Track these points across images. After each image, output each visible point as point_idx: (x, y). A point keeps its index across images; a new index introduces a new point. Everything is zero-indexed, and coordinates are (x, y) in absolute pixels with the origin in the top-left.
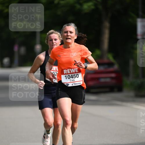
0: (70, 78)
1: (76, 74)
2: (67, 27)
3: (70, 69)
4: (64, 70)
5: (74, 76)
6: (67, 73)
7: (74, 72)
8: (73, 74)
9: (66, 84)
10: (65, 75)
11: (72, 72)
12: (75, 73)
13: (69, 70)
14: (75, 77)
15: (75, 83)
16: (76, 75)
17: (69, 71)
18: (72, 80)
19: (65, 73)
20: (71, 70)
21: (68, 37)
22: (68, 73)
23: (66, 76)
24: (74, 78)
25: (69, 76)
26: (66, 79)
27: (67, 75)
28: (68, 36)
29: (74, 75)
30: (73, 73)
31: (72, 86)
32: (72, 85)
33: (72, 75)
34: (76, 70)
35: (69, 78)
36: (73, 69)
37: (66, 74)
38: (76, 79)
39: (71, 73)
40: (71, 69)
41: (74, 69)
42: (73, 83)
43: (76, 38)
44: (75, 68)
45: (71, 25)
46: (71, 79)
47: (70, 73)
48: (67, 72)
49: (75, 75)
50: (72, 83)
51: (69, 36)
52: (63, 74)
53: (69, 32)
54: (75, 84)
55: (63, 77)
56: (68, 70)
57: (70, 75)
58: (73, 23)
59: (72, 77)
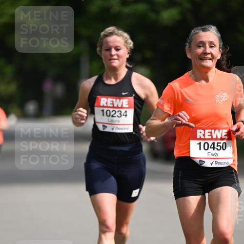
0: (209, 148)
1: (222, 142)
2: (202, 34)
3: (211, 129)
4: (198, 131)
5: (217, 146)
6: (202, 137)
7: (219, 137)
8: (216, 142)
9: (197, 161)
10: (198, 142)
11: (214, 137)
12: (222, 139)
13: (210, 131)
14: (219, 148)
15: (219, 161)
16: (221, 145)
17: (210, 134)
18: (213, 155)
19: (198, 137)
20: (213, 131)
21: (206, 57)
22: (207, 137)
23: (200, 144)
24: (217, 149)
25: (206, 145)
26: (200, 149)
27: (203, 142)
28: (205, 53)
29: (218, 143)
30: (217, 139)
31: (210, 166)
32: (212, 164)
33: (214, 143)
34: (224, 134)
35: (206, 148)
36: (217, 131)
37: (200, 139)
38: (221, 153)
39: (212, 139)
40: (215, 129)
41: (221, 131)
42: (213, 160)
43: (219, 57)
44: (222, 129)
45: (210, 29)
46: (210, 150)
47: (210, 137)
48: (204, 135)
49: (220, 143)
50: (211, 161)
51: (209, 54)
52: (195, 138)
53: (207, 45)
54: (218, 163)
55: (193, 144)
56: (207, 131)
57: (210, 143)
58: (214, 25)
59: (214, 148)
